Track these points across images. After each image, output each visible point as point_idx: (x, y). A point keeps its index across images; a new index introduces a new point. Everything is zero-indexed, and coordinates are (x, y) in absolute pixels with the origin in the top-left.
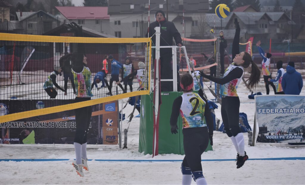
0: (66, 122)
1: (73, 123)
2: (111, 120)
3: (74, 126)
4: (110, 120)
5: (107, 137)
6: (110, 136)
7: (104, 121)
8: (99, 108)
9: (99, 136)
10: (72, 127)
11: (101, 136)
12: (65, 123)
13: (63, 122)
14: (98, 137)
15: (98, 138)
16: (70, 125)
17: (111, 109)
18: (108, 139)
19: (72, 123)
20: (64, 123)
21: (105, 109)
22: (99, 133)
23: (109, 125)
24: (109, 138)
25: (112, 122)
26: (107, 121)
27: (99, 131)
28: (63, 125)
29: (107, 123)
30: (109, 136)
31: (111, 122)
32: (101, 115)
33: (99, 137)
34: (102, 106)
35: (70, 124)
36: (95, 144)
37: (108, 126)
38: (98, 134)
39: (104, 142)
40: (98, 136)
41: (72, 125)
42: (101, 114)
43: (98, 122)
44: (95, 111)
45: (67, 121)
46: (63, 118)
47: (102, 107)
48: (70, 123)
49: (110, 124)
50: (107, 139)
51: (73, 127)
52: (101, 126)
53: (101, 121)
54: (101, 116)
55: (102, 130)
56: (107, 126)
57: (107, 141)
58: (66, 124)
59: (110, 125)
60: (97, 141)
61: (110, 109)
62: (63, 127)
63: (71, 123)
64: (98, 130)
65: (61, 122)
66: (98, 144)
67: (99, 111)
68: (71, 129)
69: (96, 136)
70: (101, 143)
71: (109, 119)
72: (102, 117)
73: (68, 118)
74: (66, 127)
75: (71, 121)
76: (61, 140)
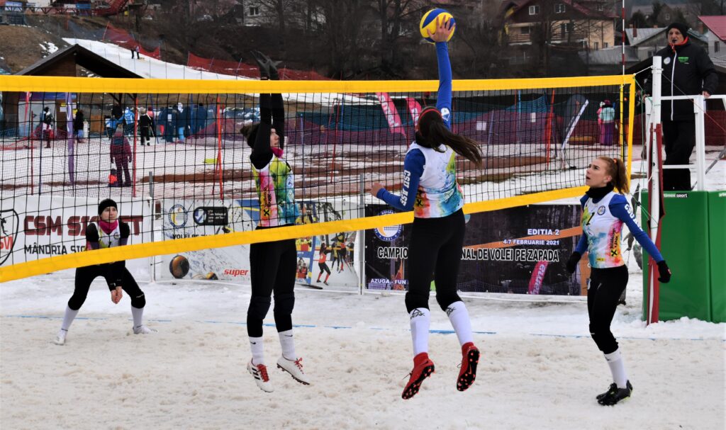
0: (511, 250)
1: (524, 251)
3: (527, 256)
8: (574, 222)
9: (573, 279)
10: (522, 259)
11: (576, 279)
12: (509, 251)
13: (504, 248)
14: (571, 281)
15: (571, 283)
16: (517, 255)
19: (522, 251)
20: (507, 251)
28: (504, 255)
32: (576, 236)
33: (573, 282)
35: (518, 253)
36: (565, 294)
39: (582, 291)
40: (571, 278)
41: (523, 255)
44: (565, 228)
45: (512, 247)
46: (505, 242)
48: (517, 251)
50: (587, 284)
51: (524, 259)
58: (510, 253)
60: (570, 289)
62: (504, 258)
63: (519, 251)
65: (500, 248)
66: (571, 295)
67: (573, 228)
68: (518, 264)
69: (567, 279)
70: (576, 292)
73: (514, 241)
74: (510, 260)
75: (520, 247)
76: (501, 285)
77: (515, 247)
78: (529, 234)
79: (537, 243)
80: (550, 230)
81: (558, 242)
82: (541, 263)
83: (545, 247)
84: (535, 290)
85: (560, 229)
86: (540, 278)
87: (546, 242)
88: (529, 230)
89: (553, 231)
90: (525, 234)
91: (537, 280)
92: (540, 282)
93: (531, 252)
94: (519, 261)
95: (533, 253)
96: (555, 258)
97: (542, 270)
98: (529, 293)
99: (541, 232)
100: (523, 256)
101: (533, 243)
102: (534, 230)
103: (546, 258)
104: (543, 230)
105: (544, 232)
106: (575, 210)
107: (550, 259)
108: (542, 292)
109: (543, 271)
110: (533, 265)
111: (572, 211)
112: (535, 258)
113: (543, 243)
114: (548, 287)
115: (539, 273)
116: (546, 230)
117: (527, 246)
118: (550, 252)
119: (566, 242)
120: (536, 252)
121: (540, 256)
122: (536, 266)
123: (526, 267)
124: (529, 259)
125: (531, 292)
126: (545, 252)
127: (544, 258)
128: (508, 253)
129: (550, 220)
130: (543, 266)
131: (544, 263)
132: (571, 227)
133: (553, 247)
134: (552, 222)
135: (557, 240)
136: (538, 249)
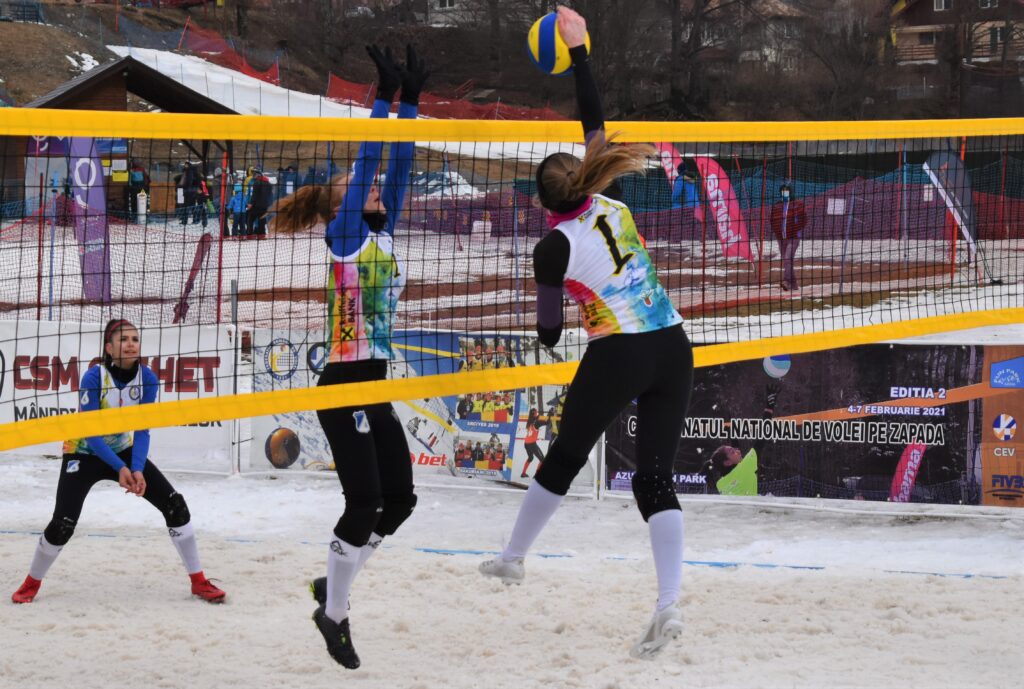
0: (860, 423)
1: (884, 426)
2: (1011, 419)
3: (888, 435)
4: (1006, 419)
5: (996, 479)
6: (1006, 477)
7: (986, 422)
8: (971, 376)
9: (969, 476)
10: (881, 439)
11: (973, 475)
12: (858, 425)
13: (849, 421)
14: (966, 479)
15: (964, 483)
16: (872, 433)
17: (1012, 378)
18: (998, 485)
19: (881, 426)
20: (855, 425)
21: (990, 379)
22: (969, 464)
23: (1003, 438)
24: (1002, 485)
25: (1014, 427)
26: (997, 424)
27: (969, 455)
28: (849, 433)
29: (997, 431)
30: (1002, 477)
31: (1009, 426)
32: (975, 400)
33: (969, 480)
34: (981, 369)
35: (873, 429)
36: (955, 502)
37: (1001, 441)
38: (965, 469)
39: (984, 496)
40: (965, 474)
41: (881, 432)
42: (978, 397)
43: (966, 425)
44: (956, 386)
45: (863, 419)
46: (851, 409)
47: (981, 374)
48: (872, 426)
49: (1008, 432)
50: (994, 485)
51: (883, 440)
52: (977, 440)
53: (978, 422)
54: (978, 403)
55: (977, 452)
56: (994, 439)
57: (994, 495)
58: (859, 428)
59: (1007, 437)
60: (963, 493)
61: (1006, 381)
62: (848, 438)
63: (875, 426)
64: (964, 452)
65: (842, 421)
66: (965, 503)
67: (971, 386)
68: (875, 448)
69: (958, 476)
70: (974, 500)
71: (1003, 417)
72: (981, 407)
73: (867, 408)
74: (860, 441)
75: (876, 418)
76: (843, 485)
77: (867, 419)
78: (892, 395)
79: (907, 411)
80: (930, 390)
81: (943, 410)
82: (914, 447)
83: (921, 418)
84: (901, 496)
85: (946, 389)
86: (912, 474)
87: (922, 411)
88: (893, 389)
89: (935, 390)
90: (886, 397)
91: (906, 477)
92: (910, 481)
93: (897, 427)
94: (875, 444)
95: (900, 428)
96: (937, 439)
97: (914, 460)
98: (892, 501)
99: (913, 393)
100: (883, 434)
101: (900, 411)
102: (901, 389)
103: (922, 438)
104: (917, 390)
105: (920, 393)
106: (973, 354)
107: (928, 441)
108: (914, 498)
109: (917, 461)
110: (900, 451)
111: (968, 356)
112: (902, 437)
113: (916, 412)
114: (926, 490)
115: (910, 464)
116: (923, 390)
117: (888, 418)
118: (929, 428)
119: (957, 411)
120: (904, 427)
121: (912, 434)
122: (905, 453)
123: (886, 453)
124: (893, 440)
125: (895, 498)
126: (921, 428)
127: (919, 438)
128: (856, 428)
129: (930, 372)
130: (916, 452)
131: (918, 448)
132: (966, 384)
133: (935, 420)
134: (934, 376)
135: (941, 407)
136: (907, 421)
